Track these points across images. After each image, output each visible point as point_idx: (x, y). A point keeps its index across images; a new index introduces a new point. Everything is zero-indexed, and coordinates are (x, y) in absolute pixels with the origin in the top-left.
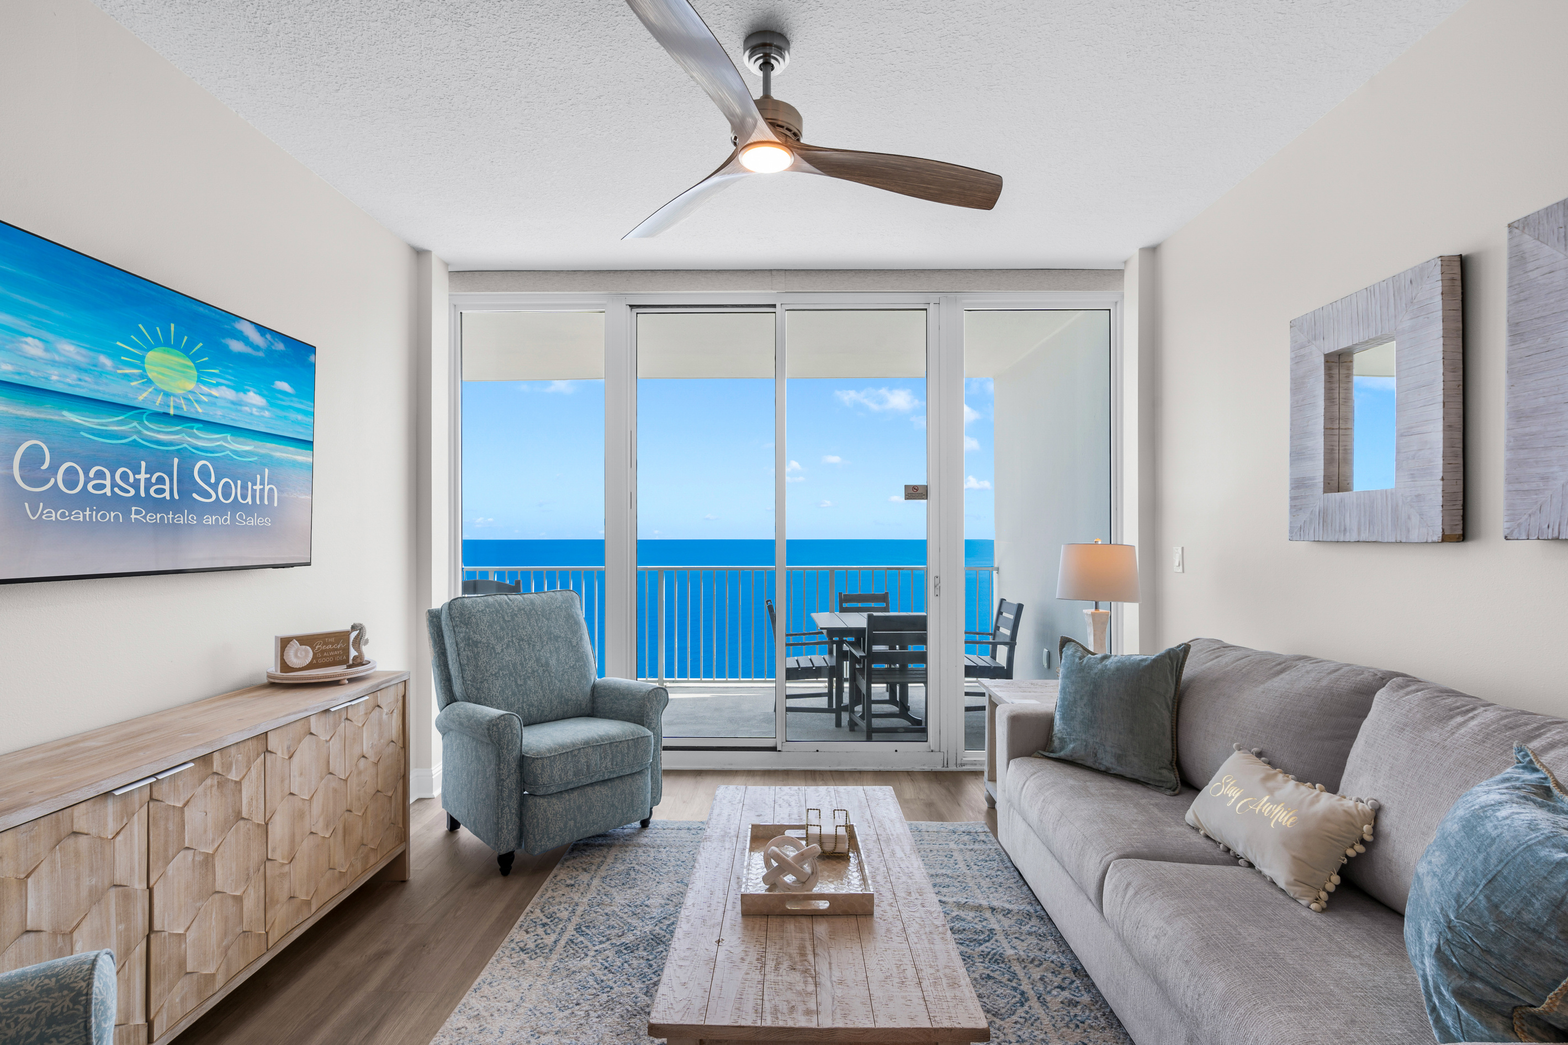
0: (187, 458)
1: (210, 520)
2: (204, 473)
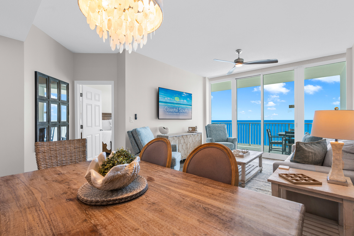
0: (179, 108)
1: (181, 114)
2: (180, 109)
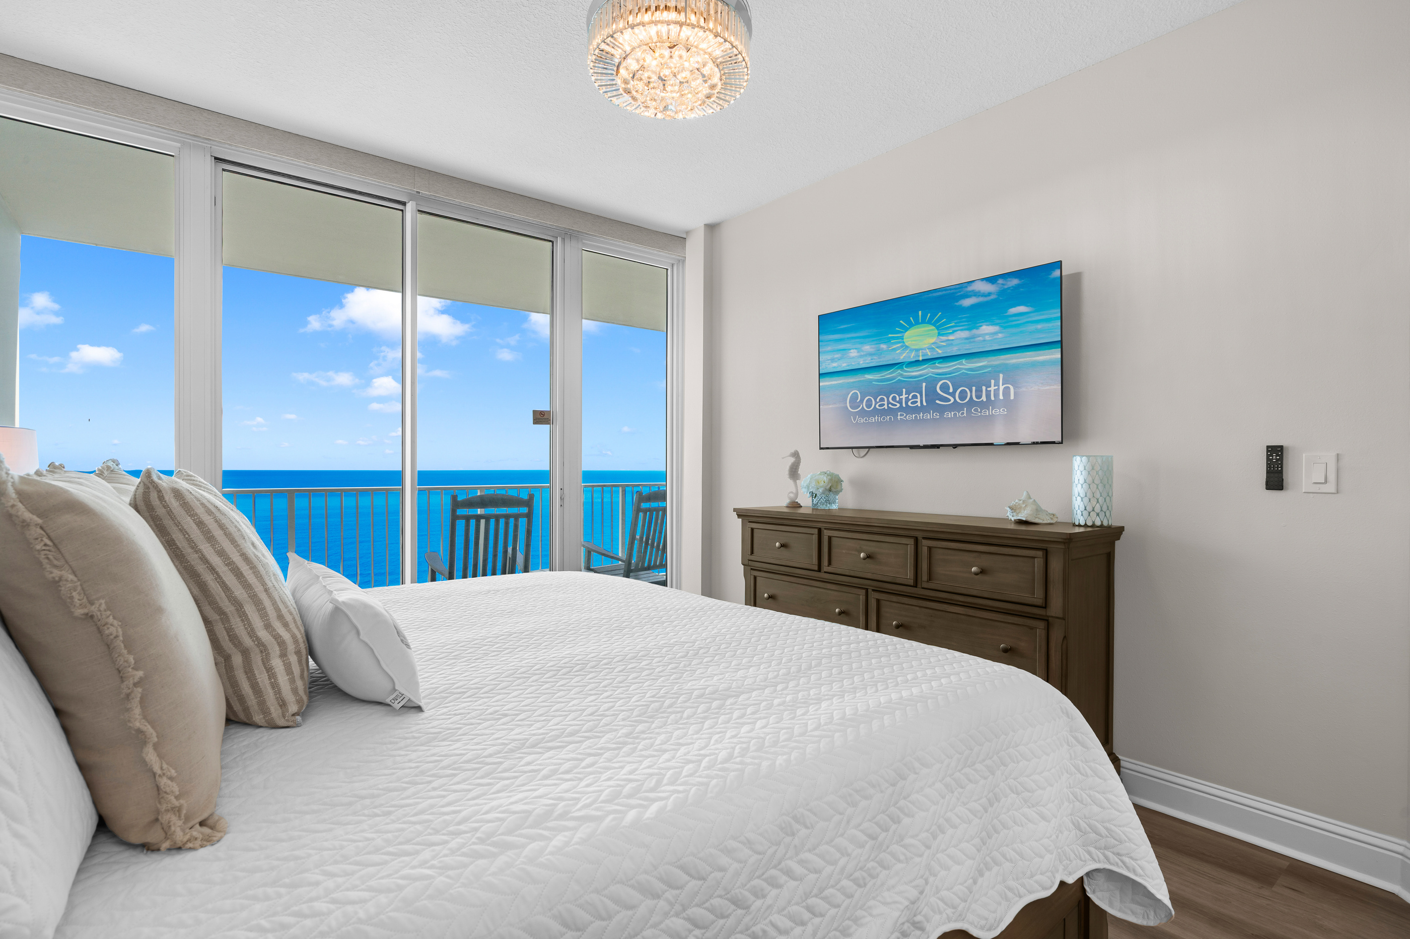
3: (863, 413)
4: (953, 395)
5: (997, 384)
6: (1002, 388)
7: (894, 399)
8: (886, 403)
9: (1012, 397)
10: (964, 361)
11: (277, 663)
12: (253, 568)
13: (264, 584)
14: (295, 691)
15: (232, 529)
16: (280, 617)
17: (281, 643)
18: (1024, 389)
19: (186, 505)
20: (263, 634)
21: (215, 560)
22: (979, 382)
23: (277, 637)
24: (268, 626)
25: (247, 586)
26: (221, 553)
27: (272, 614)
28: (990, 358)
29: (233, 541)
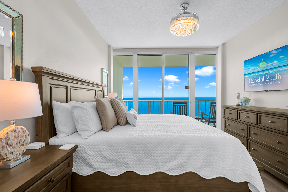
3: (252, 84)
4: (269, 78)
5: (278, 76)
6: (279, 76)
7: (258, 80)
8: (256, 81)
9: (281, 79)
10: (271, 70)
11: (122, 119)
12: (120, 108)
13: (121, 110)
14: (124, 122)
15: (119, 104)
16: (123, 114)
17: (123, 117)
18: (283, 76)
19: (114, 101)
20: (121, 115)
21: (117, 107)
22: (273, 75)
23: (122, 116)
24: (122, 115)
25: (120, 110)
26: (117, 106)
27: (122, 113)
28: (276, 69)
29: (119, 105)
